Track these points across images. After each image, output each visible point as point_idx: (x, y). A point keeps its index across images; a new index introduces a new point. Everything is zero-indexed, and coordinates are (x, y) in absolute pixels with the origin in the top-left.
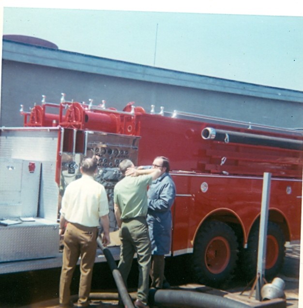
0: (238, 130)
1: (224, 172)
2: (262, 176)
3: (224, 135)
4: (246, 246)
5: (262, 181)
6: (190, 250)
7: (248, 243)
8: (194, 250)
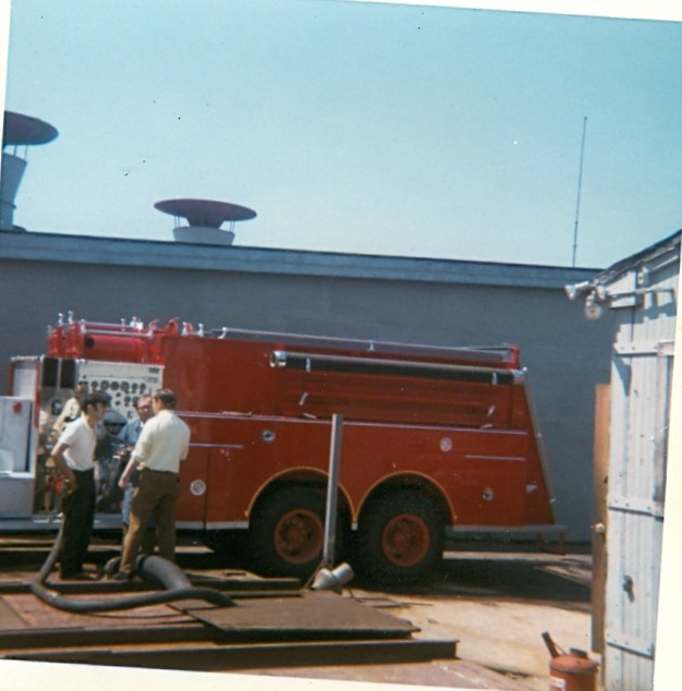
0: (348, 353)
1: (307, 415)
2: (331, 419)
3: (303, 361)
4: (355, 526)
5: (330, 426)
6: (245, 525)
7: (360, 522)
8: (251, 525)
